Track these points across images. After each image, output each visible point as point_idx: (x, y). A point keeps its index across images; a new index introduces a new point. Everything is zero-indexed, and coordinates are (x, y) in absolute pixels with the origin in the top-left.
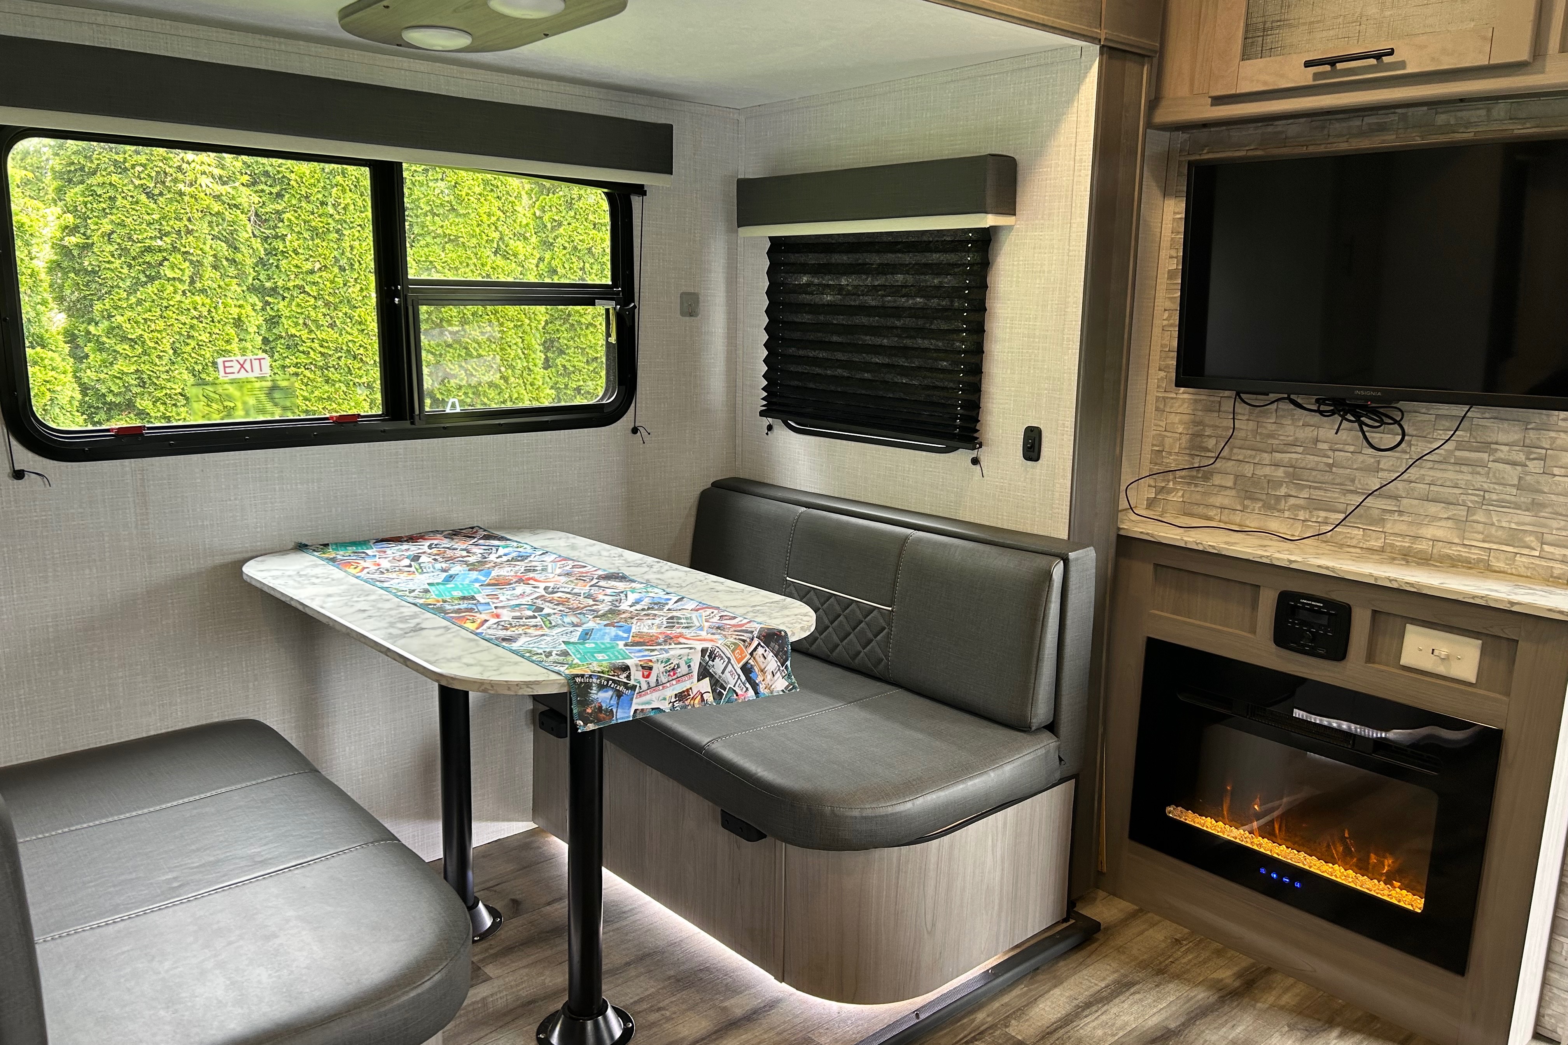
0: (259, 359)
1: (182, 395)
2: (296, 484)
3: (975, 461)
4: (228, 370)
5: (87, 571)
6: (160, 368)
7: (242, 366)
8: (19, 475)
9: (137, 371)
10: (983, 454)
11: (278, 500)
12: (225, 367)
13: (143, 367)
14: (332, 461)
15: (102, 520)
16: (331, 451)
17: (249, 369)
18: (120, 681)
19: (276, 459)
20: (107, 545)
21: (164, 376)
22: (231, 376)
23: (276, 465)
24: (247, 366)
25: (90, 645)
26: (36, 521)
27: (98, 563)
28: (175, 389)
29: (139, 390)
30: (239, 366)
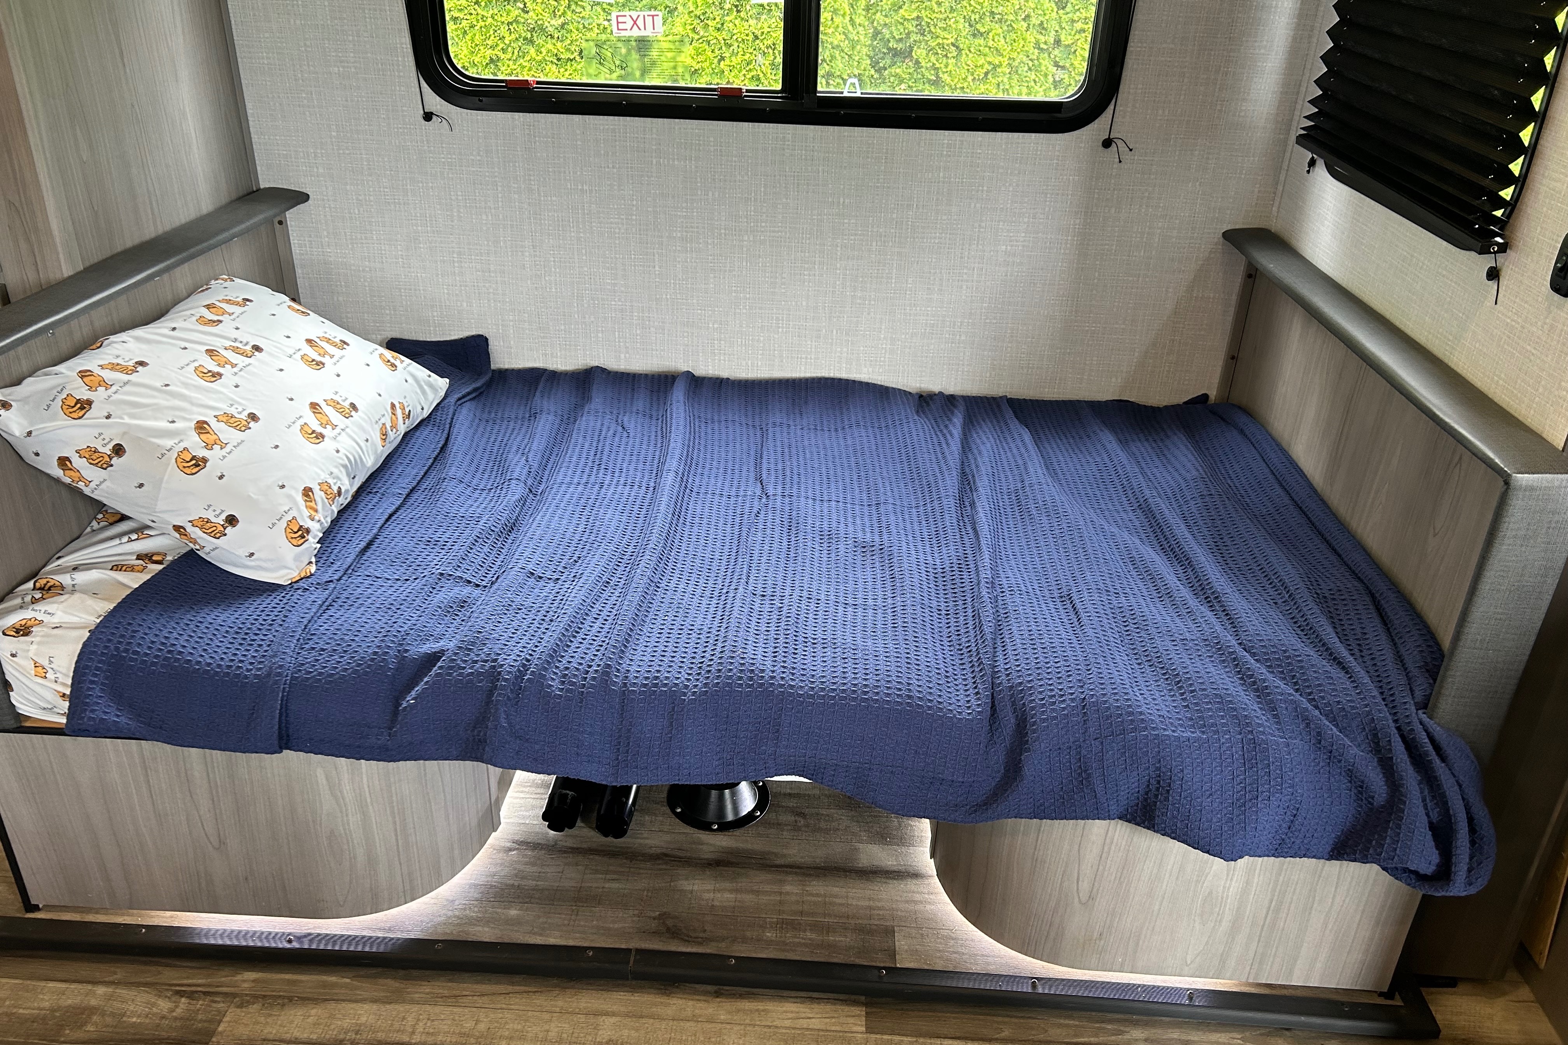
0: (653, 16)
1: (953, 45)
2: (674, 160)
3: (1493, 274)
4: (621, 26)
5: (484, 217)
6: (937, 16)
7: (635, 23)
8: (428, 117)
9: (918, 17)
10: (1508, 263)
11: (654, 175)
12: (618, 23)
13: (923, 14)
14: (712, 139)
15: (496, 169)
16: (711, 127)
17: (642, 27)
18: (511, 323)
19: (654, 130)
20: (500, 195)
21: (941, 24)
22: (623, 33)
23: (654, 136)
24: (640, 22)
25: (487, 285)
26: (444, 163)
27: (493, 211)
28: (947, 39)
29: (919, 37)
30: (632, 23)
